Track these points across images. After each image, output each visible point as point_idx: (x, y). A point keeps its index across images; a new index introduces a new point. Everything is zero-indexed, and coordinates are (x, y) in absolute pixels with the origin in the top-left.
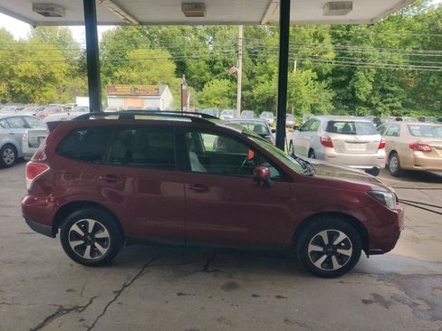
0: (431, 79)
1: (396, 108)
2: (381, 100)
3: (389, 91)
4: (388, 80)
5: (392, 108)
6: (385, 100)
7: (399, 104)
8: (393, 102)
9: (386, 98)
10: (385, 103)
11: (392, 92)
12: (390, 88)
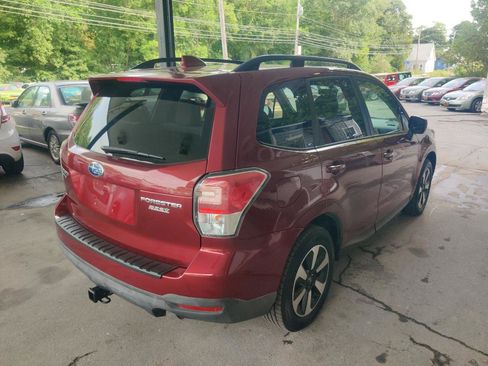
0: (111, 40)
1: (83, 72)
2: (65, 63)
3: (71, 52)
4: (67, 40)
5: (79, 72)
6: (69, 63)
7: (84, 67)
8: (78, 65)
9: (70, 59)
10: (70, 66)
11: (75, 53)
12: (72, 49)
